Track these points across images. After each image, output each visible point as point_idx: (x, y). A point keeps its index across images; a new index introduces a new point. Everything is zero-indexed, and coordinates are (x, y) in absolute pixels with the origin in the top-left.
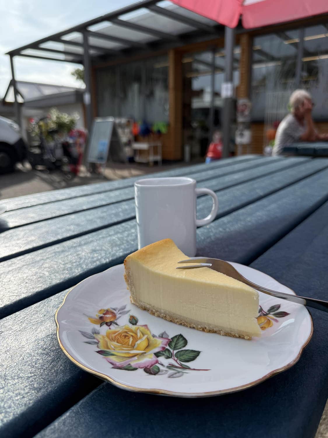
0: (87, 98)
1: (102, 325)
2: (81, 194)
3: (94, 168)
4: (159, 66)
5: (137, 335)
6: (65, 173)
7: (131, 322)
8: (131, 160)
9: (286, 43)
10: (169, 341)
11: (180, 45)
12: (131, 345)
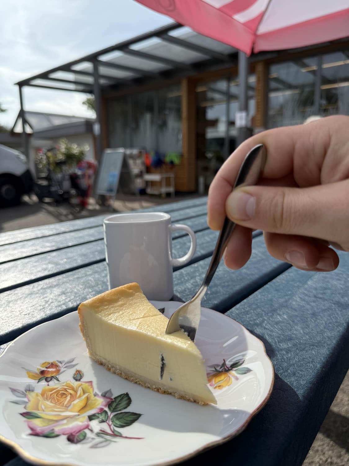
0: (97, 128)
1: (40, 381)
2: (72, 229)
3: (103, 200)
4: (172, 95)
5: (77, 394)
6: (72, 206)
7: (74, 378)
8: (143, 192)
9: (304, 70)
10: (111, 401)
11: (193, 74)
12: (66, 405)
